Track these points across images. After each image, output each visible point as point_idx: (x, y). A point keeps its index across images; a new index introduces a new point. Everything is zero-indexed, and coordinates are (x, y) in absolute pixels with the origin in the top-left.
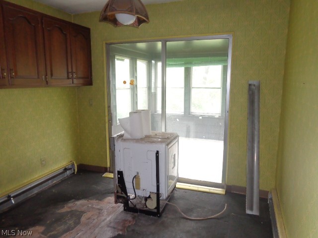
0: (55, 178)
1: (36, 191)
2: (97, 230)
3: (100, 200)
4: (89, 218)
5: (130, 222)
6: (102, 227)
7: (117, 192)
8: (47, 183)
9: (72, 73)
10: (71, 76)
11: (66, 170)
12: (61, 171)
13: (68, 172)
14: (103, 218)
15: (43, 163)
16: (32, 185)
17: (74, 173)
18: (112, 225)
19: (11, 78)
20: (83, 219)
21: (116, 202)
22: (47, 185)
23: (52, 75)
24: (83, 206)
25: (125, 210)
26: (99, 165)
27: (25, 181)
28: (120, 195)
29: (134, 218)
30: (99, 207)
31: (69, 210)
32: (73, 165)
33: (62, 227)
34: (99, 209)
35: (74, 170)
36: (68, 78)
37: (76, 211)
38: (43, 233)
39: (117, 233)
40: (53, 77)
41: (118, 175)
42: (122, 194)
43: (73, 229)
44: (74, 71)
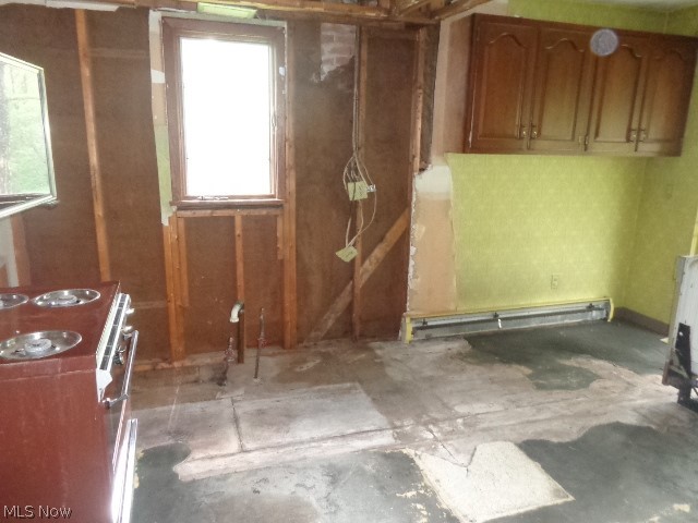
0: (568, 316)
1: (534, 324)
2: (611, 407)
3: (638, 373)
4: (605, 388)
5: (680, 421)
6: (622, 407)
7: (671, 363)
8: (554, 317)
9: (639, 130)
10: (634, 136)
11: (591, 308)
12: (583, 307)
13: (595, 314)
14: (631, 397)
15: (554, 284)
16: (531, 313)
17: (606, 319)
18: (643, 412)
19: (531, 138)
20: (595, 385)
21: (665, 382)
22: (553, 321)
23: (597, 134)
24: (601, 369)
25: (679, 401)
26: (659, 319)
27: (522, 303)
28: (676, 370)
29: (691, 420)
30: (629, 380)
31: (577, 365)
32: (607, 304)
33: (558, 381)
34: (629, 383)
35: (608, 314)
36: (628, 140)
37: (587, 371)
38: (530, 376)
39: (645, 424)
40: (598, 139)
41: (680, 330)
42: (679, 368)
43: (573, 389)
44: (644, 126)
